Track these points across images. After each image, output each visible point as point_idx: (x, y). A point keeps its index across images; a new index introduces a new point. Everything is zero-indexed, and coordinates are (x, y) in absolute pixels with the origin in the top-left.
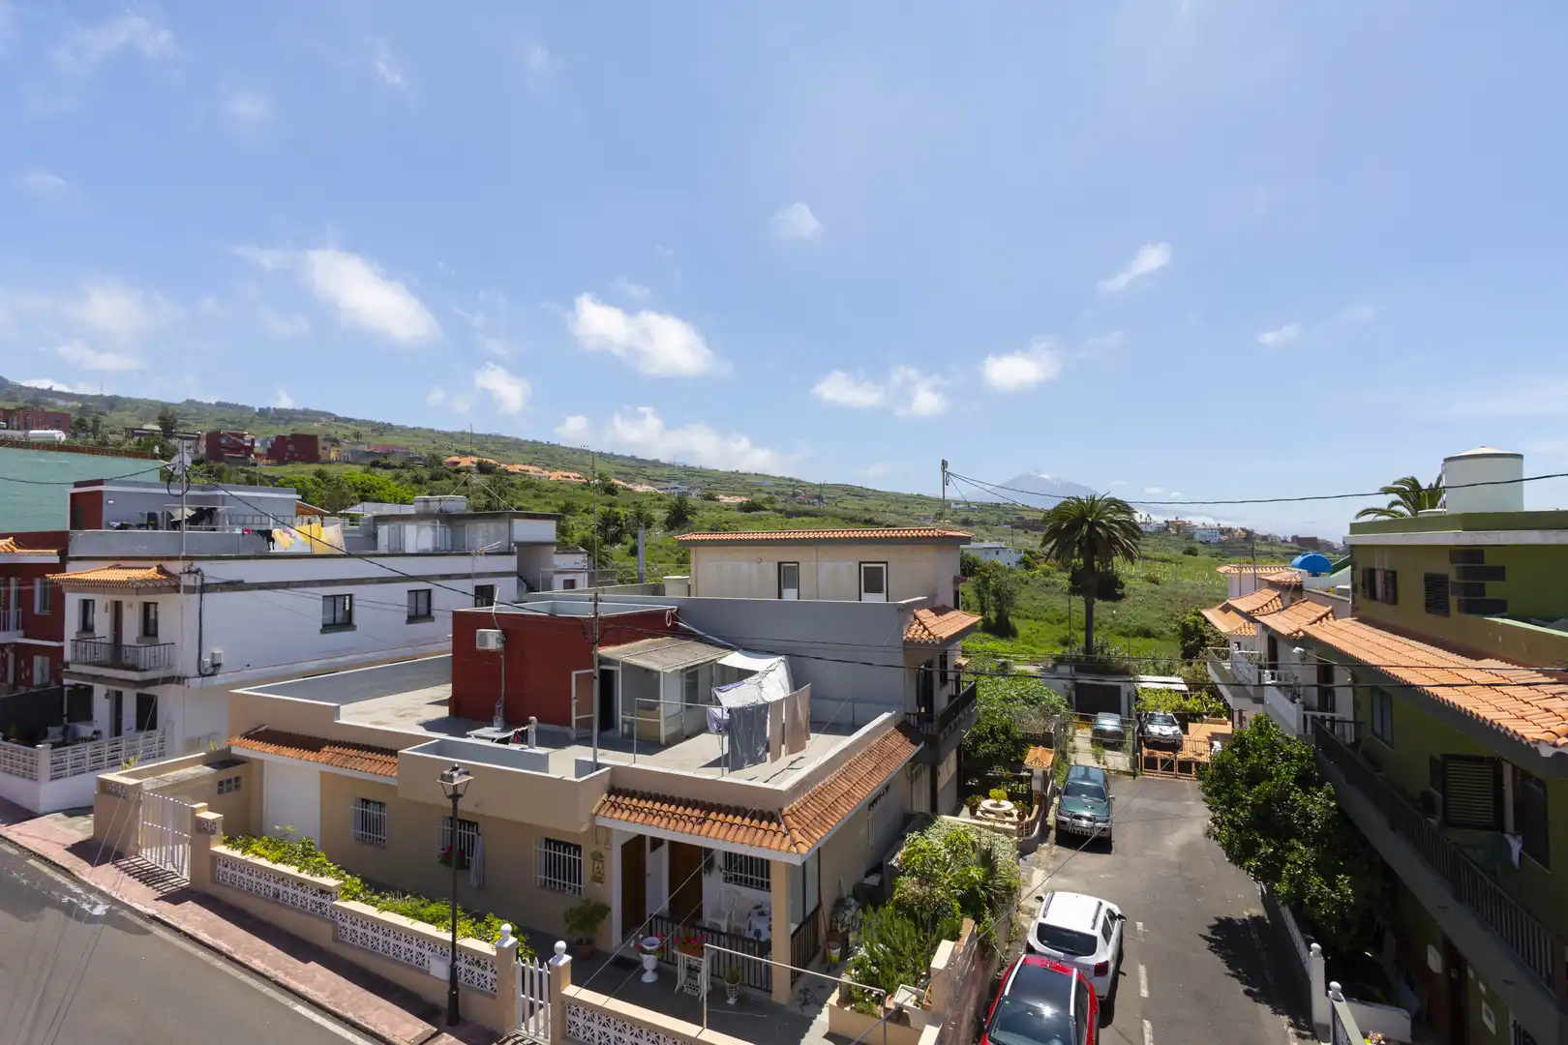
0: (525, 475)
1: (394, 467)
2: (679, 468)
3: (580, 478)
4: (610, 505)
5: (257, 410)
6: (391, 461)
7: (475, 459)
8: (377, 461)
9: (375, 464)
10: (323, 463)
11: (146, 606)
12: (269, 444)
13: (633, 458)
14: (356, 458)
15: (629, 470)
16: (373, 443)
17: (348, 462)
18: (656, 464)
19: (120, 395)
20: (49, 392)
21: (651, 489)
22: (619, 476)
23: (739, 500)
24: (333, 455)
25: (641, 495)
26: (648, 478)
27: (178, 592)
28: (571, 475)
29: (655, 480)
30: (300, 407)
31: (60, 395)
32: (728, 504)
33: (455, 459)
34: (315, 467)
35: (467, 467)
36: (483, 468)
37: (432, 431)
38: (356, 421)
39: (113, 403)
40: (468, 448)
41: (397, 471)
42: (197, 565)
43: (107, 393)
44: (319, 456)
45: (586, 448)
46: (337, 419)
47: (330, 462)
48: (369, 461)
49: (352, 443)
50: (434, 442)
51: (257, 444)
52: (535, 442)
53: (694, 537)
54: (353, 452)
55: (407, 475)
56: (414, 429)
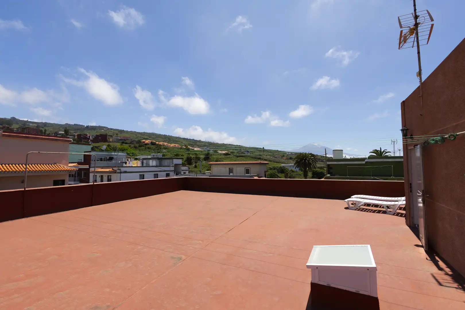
0: (164, 145)
1: (128, 143)
2: (207, 142)
3: (179, 146)
4: (188, 154)
5: (86, 126)
6: (127, 141)
7: (150, 141)
8: (123, 141)
9: (123, 143)
10: (109, 142)
11: (108, 176)
12: (93, 137)
13: (193, 140)
14: (118, 141)
15: (192, 143)
16: (121, 136)
17: (115, 142)
18: (200, 141)
19: (47, 122)
20: (27, 121)
21: (199, 149)
22: (190, 145)
23: (224, 152)
24: (111, 140)
25: (197, 151)
26: (198, 145)
27: (116, 173)
28: (176, 145)
29: (200, 146)
30: (97, 125)
31: (31, 122)
32: (221, 153)
33: (144, 141)
34: (107, 144)
35: (147, 143)
36: (152, 144)
37: (135, 132)
38: (114, 129)
39: (45, 124)
40: (146, 137)
41: (129, 144)
42: (120, 168)
43: (44, 122)
44: (107, 140)
45: (180, 137)
46: (108, 129)
47: (110, 142)
48: (121, 142)
49: (116, 137)
50: (136, 135)
51: (91, 137)
52: (165, 135)
53: (212, 163)
54: (117, 139)
55: (132, 146)
56: (130, 131)
